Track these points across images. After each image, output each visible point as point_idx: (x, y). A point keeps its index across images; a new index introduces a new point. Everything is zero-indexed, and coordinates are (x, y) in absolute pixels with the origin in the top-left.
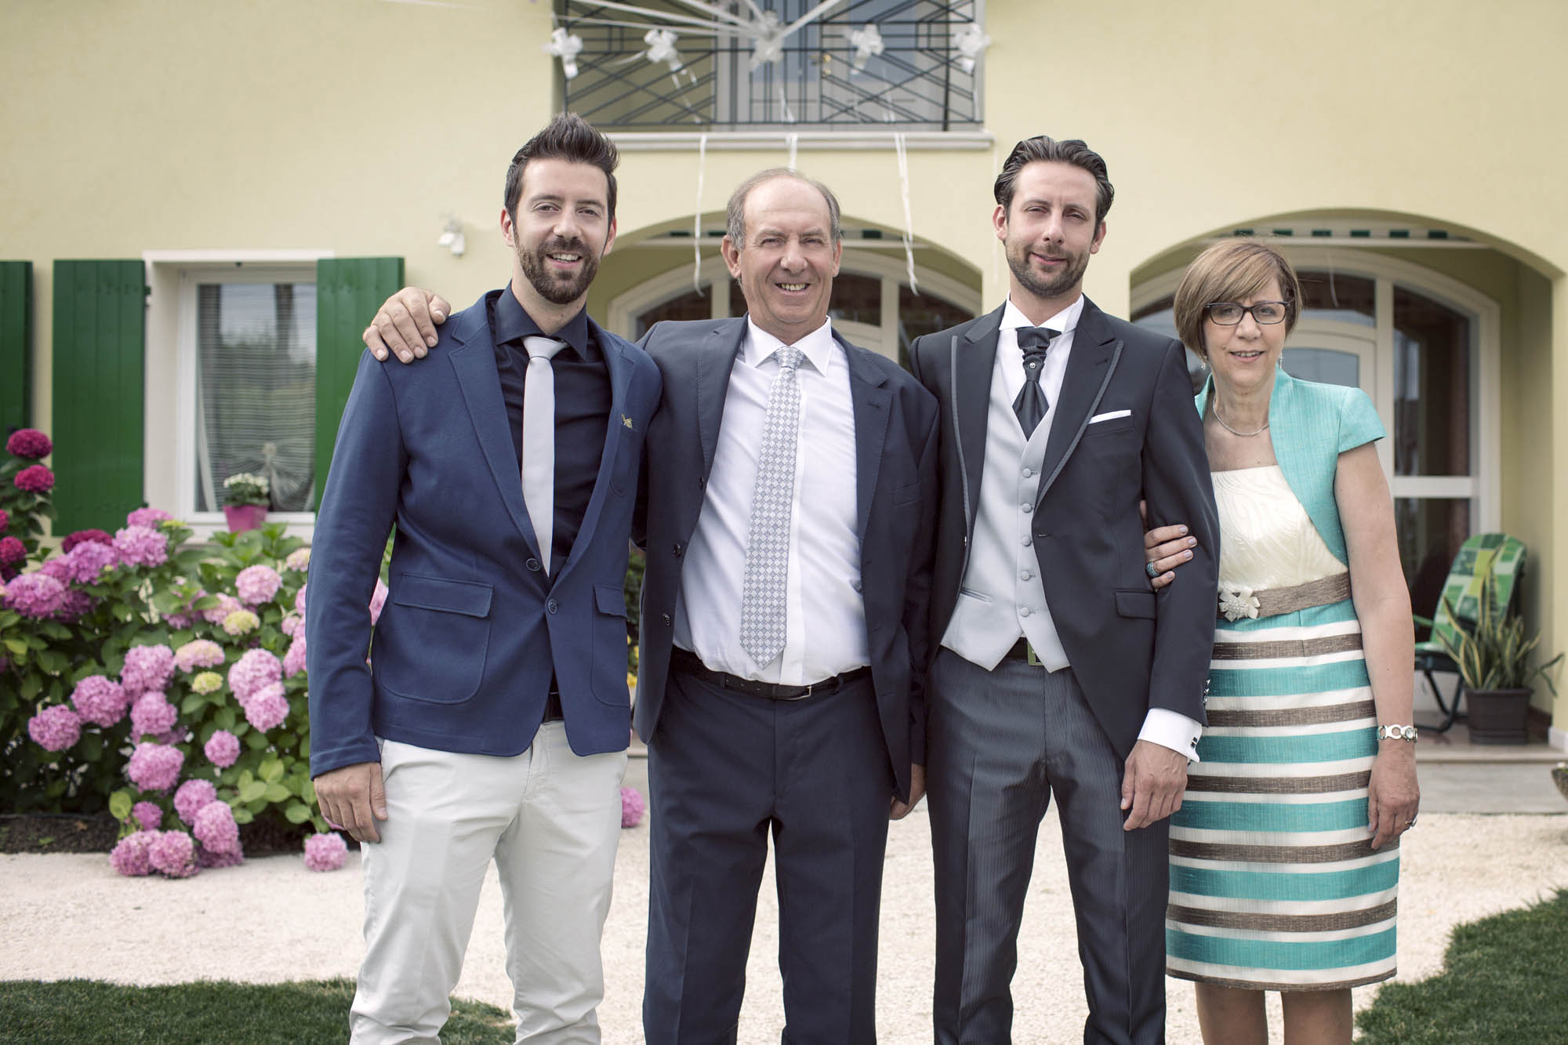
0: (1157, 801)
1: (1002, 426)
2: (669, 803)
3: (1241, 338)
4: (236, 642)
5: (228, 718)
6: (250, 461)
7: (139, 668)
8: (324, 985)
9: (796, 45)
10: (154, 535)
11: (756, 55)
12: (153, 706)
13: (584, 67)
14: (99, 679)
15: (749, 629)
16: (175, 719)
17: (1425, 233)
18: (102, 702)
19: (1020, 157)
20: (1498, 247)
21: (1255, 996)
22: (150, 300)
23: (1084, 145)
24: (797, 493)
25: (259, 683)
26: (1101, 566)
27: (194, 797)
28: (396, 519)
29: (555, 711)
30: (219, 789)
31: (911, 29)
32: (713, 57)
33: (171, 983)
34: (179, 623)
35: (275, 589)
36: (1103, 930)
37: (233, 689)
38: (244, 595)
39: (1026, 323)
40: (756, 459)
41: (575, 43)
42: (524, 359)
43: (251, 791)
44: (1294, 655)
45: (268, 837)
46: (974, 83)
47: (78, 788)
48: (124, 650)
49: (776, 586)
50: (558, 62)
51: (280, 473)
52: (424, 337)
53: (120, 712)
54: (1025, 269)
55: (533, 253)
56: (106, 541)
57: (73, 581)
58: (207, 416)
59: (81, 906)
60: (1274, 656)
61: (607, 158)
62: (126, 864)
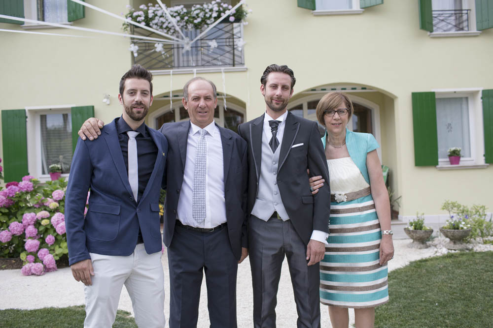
0: (317, 257)
1: (266, 150)
2: (174, 263)
3: (335, 120)
4: (53, 211)
5: (51, 231)
6: (56, 161)
7: (27, 219)
8: (79, 307)
9: (194, 46)
10: (30, 183)
11: (184, 49)
12: (31, 229)
13: (139, 54)
14: (16, 223)
15: (195, 213)
16: (37, 232)
17: (361, 88)
18: (17, 229)
19: (268, 71)
20: (380, 91)
21: (345, 310)
22: (27, 120)
23: (287, 67)
24: (207, 172)
25: (59, 222)
26: (297, 189)
27: (43, 253)
28: (90, 187)
29: (141, 240)
30: (50, 250)
31: (224, 40)
32: (173, 50)
33: (37, 308)
34: (37, 206)
35: (63, 196)
36: (302, 294)
37: (52, 223)
38: (54, 198)
39: (272, 119)
40: (195, 162)
41: (136, 48)
42: (128, 138)
43: (59, 251)
44: (357, 212)
45: (64, 261)
46: (241, 54)
47: (13, 251)
48: (23, 214)
49: (202, 200)
50: (132, 53)
51: (64, 163)
52: (97, 132)
53: (22, 231)
54: (271, 104)
55: (129, 107)
56: (17, 185)
57: (8, 196)
58: (44, 149)
59: (13, 285)
60: (352, 212)
61: (149, 77)
62: (25, 273)
